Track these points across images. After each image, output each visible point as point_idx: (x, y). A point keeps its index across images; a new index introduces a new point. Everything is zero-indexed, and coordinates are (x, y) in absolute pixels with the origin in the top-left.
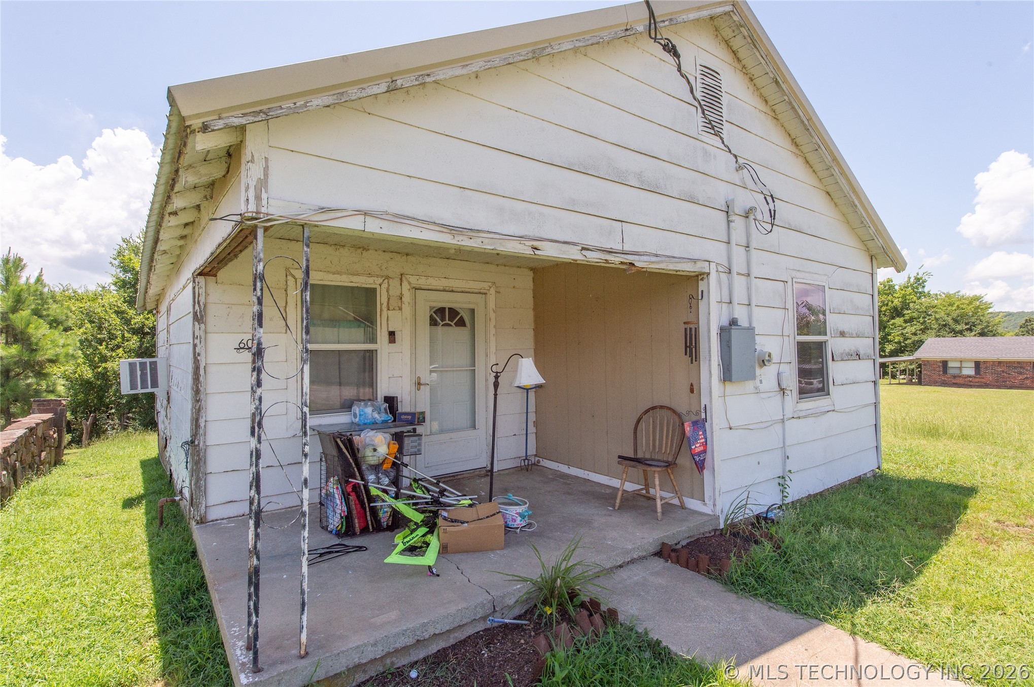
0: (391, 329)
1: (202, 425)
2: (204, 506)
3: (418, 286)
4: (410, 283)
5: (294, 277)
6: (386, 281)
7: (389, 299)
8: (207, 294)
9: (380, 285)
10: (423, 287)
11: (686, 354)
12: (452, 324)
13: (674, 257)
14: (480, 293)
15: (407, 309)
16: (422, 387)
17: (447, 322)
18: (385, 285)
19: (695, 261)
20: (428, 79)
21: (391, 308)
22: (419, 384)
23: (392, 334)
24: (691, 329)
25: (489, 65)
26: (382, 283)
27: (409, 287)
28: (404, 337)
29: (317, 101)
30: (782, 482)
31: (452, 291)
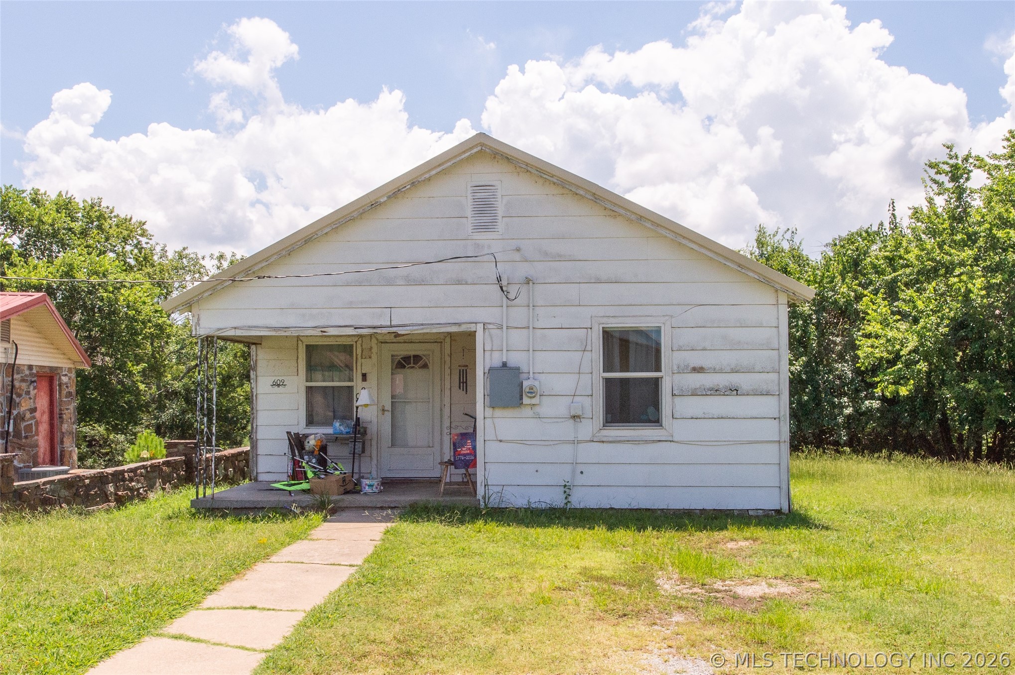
0: (364, 372)
1: (255, 427)
2: (255, 473)
3: (382, 341)
4: (377, 340)
5: (302, 341)
6: (360, 339)
7: (362, 352)
8: (257, 355)
9: (356, 342)
10: (388, 341)
11: (460, 388)
12: (416, 366)
13: (441, 324)
14: (436, 342)
15: (374, 356)
16: (386, 413)
17: (412, 365)
18: (359, 342)
19: (459, 324)
20: (249, 272)
21: (364, 357)
22: (383, 410)
23: (364, 376)
24: (463, 370)
25: (280, 256)
26: (358, 341)
27: (376, 342)
28: (372, 378)
29: (206, 294)
30: (567, 489)
31: (411, 342)
